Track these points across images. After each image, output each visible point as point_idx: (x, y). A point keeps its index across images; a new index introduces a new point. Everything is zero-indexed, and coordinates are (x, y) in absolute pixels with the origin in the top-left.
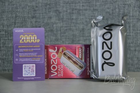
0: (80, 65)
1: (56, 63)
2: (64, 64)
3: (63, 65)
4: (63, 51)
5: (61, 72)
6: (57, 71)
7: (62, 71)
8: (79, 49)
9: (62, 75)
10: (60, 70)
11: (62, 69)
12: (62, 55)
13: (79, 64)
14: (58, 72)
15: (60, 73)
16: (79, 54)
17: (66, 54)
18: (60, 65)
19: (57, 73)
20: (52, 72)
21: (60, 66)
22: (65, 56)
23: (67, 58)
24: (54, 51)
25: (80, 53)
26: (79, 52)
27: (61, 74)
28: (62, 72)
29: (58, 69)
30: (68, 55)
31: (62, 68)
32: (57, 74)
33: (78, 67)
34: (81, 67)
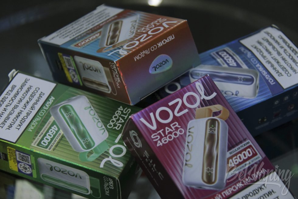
0: (214, 172)
1: (178, 112)
2: (188, 134)
3: (185, 133)
4: (216, 114)
5: (166, 136)
6: (160, 126)
7: (170, 137)
8: (249, 149)
9: (159, 144)
10: (167, 132)
11: (173, 136)
12: (205, 117)
13: (214, 169)
14: (161, 131)
15: (161, 137)
16: (236, 155)
17: (215, 126)
18: (179, 125)
19: (158, 129)
20: (152, 115)
21: (177, 126)
22: (210, 126)
23: (208, 132)
24: (202, 93)
25: (240, 157)
26: (240, 152)
27: (160, 140)
28: (168, 140)
29: (168, 125)
30: (216, 132)
31: (176, 134)
32: (154, 132)
33: (205, 171)
34: (209, 180)
